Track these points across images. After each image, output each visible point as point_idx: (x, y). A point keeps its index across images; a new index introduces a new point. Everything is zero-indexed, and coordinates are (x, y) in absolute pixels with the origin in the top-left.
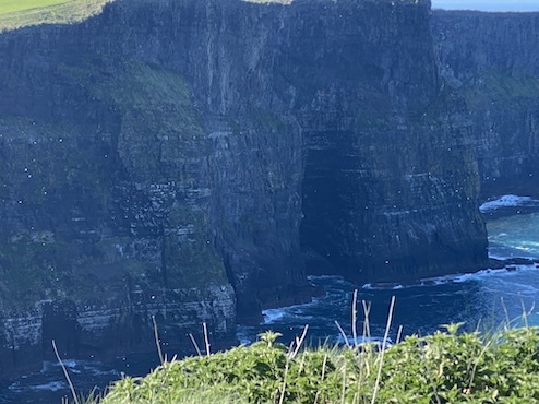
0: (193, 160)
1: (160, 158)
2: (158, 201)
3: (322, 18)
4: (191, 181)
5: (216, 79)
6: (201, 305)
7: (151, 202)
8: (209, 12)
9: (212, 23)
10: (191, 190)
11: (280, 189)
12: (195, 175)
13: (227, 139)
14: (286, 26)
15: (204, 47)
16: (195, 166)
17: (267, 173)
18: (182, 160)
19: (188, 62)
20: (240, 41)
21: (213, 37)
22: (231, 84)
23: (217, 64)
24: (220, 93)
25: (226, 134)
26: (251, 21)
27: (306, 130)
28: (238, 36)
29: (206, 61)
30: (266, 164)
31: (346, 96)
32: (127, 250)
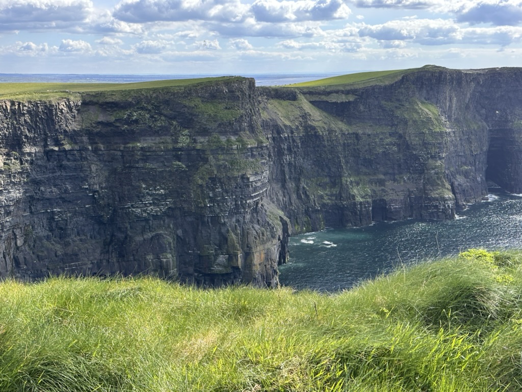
0: (439, 141)
1: (424, 140)
2: (422, 159)
3: (500, 79)
4: (437, 150)
5: (450, 107)
6: (440, 203)
7: (419, 159)
8: (448, 78)
9: (449, 82)
10: (437, 154)
11: (478, 154)
12: (439, 148)
13: (454, 132)
14: (483, 83)
15: (445, 93)
16: (439, 144)
17: (471, 147)
18: (434, 141)
19: (438, 99)
20: (462, 90)
21: (449, 88)
22: (456, 109)
23: (451, 101)
24: (451, 112)
25: (454, 130)
26: (467, 81)
27: (491, 128)
28: (461, 88)
29: (446, 99)
30: (471, 143)
31: (510, 113)
32: (409, 179)
